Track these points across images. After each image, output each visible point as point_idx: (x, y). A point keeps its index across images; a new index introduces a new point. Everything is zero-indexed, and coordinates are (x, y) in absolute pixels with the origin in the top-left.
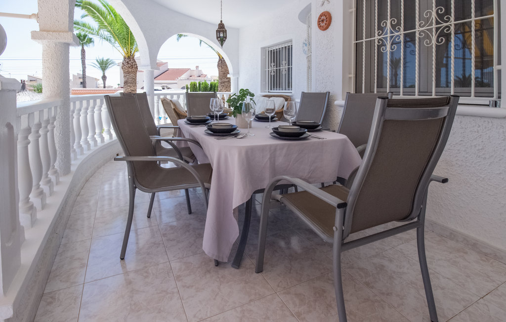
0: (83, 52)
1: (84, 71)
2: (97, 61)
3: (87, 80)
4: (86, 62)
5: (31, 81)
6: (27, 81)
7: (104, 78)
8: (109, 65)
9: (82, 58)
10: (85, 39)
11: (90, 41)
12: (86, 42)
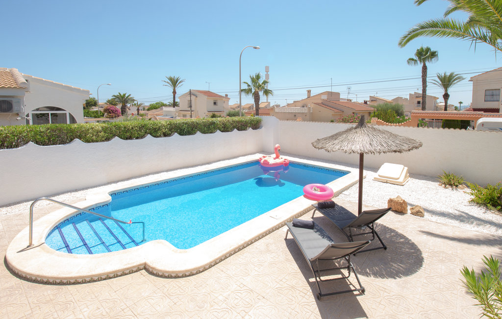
0: (425, 69)
1: (424, 90)
2: (439, 77)
3: (427, 100)
4: (428, 79)
5: (372, 101)
6: (369, 101)
7: (446, 96)
8: (454, 80)
9: (422, 76)
10: (427, 53)
11: (433, 55)
12: (428, 57)
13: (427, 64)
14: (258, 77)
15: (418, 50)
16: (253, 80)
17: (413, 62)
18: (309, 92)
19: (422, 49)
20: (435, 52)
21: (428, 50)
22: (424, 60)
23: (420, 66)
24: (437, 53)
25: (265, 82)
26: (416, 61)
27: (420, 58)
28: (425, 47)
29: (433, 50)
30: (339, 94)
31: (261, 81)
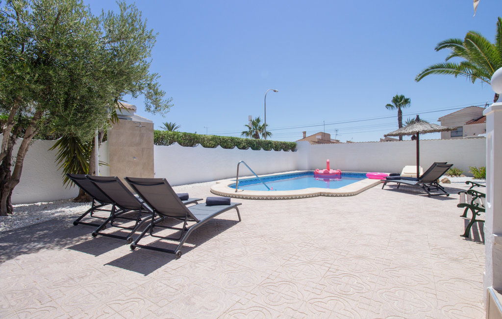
0: (400, 112)
10: (402, 100)
11: (407, 101)
12: (402, 103)
13: (402, 109)
14: (258, 120)
15: (394, 97)
16: (253, 123)
17: (390, 107)
18: (305, 133)
19: (397, 96)
20: (408, 99)
21: (402, 97)
22: (399, 106)
23: (396, 110)
24: (409, 100)
25: (265, 125)
26: (392, 106)
27: (396, 104)
28: (399, 95)
29: (406, 97)
30: (330, 135)
31: (261, 124)
